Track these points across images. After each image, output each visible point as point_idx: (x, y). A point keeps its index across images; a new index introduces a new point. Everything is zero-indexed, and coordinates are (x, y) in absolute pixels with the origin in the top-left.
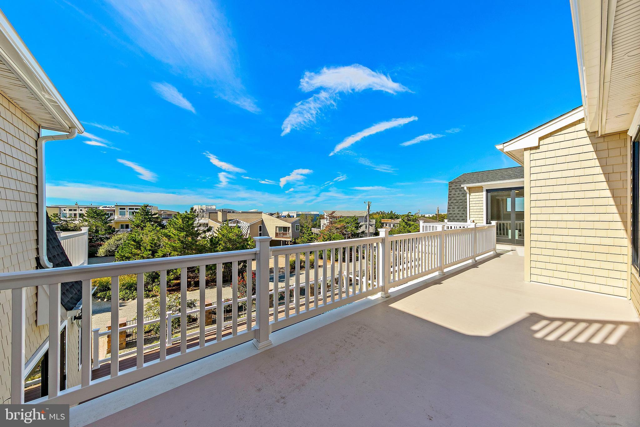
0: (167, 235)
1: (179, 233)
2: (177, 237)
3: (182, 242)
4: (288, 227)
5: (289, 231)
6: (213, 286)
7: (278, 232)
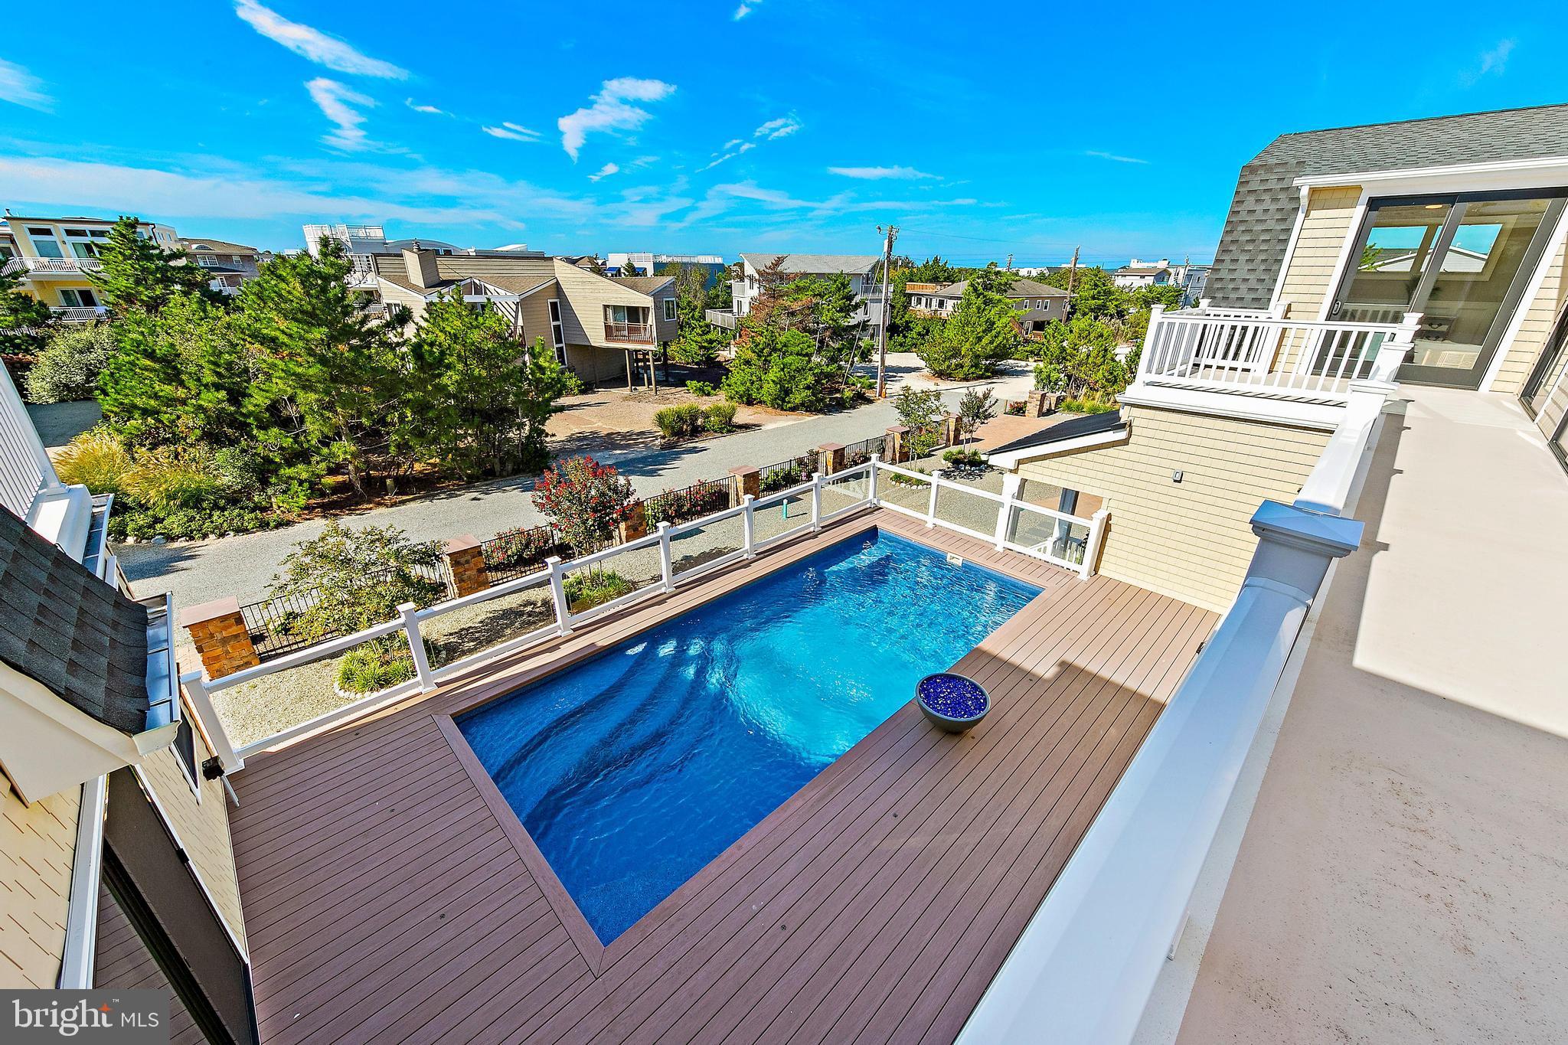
0: (264, 338)
1: (304, 330)
2: (301, 344)
3: (323, 360)
4: (644, 308)
5: (645, 321)
6: (454, 490)
7: (611, 322)
